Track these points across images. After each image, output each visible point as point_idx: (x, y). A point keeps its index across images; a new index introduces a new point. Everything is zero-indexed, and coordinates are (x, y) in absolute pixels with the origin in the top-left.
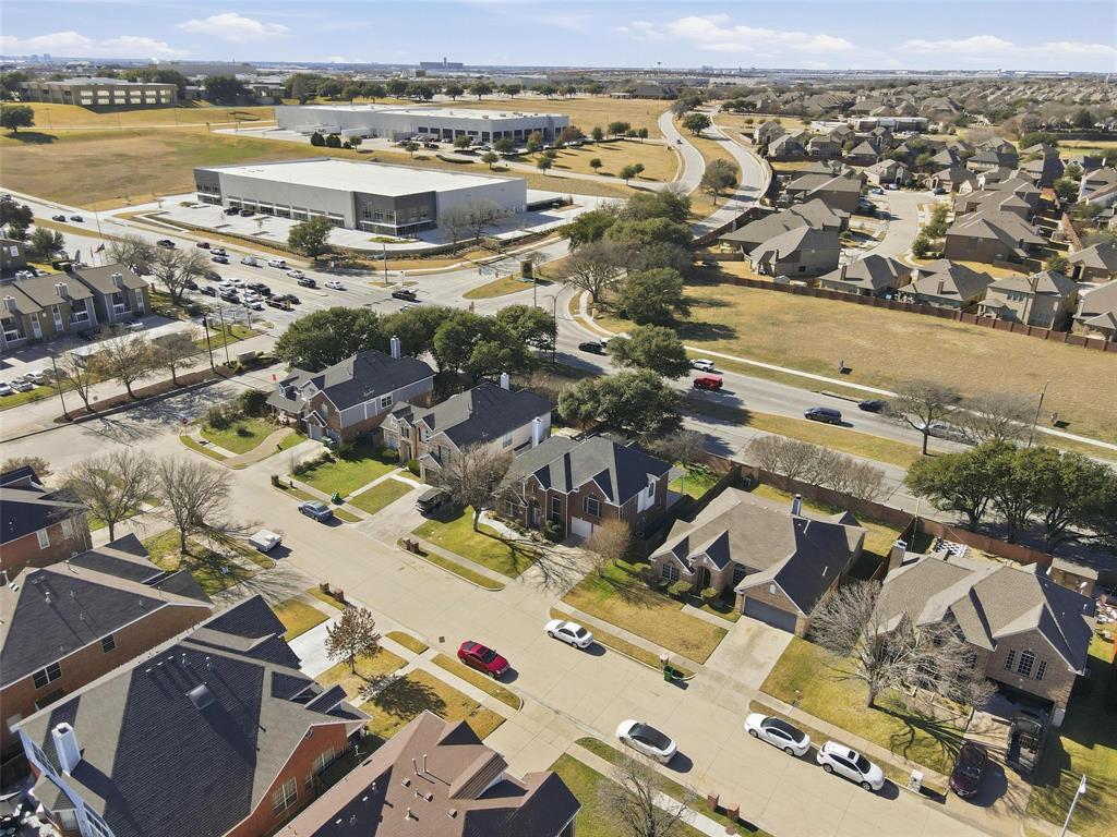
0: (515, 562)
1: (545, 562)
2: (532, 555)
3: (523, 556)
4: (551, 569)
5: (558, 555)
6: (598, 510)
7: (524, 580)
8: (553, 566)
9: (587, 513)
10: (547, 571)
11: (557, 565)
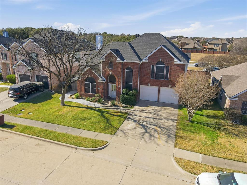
0: (108, 121)
1: (134, 117)
2: (119, 114)
3: (113, 116)
4: (143, 121)
5: (140, 112)
6: (165, 73)
7: (125, 133)
8: (143, 119)
9: (154, 79)
10: (141, 123)
11: (146, 118)
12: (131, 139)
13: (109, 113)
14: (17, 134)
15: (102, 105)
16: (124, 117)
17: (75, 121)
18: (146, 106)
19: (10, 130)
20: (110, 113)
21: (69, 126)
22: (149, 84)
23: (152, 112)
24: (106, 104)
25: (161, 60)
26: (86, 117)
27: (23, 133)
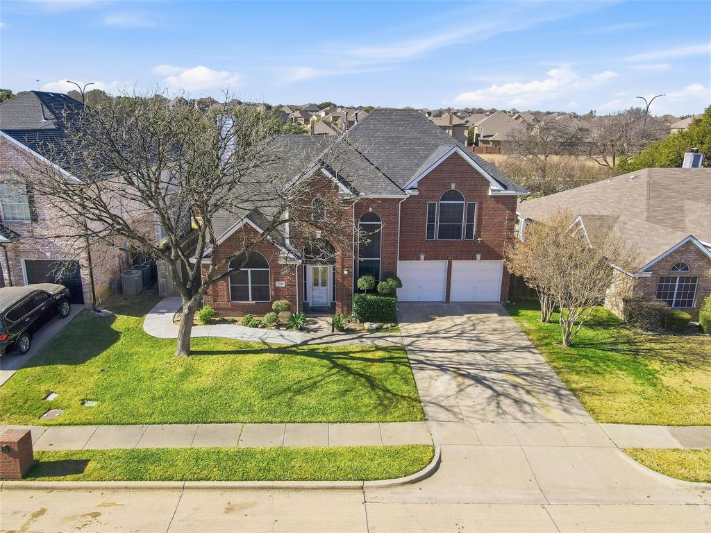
0: (370, 381)
1: (427, 357)
2: (380, 354)
3: (369, 363)
4: (462, 364)
5: (429, 339)
6: (464, 223)
7: (449, 408)
8: (455, 357)
9: (436, 240)
10: (461, 372)
11: (460, 353)
12: (479, 422)
13: (352, 355)
14: (118, 488)
15: (308, 336)
16: (402, 360)
17: (275, 401)
18: (427, 318)
19: (78, 480)
20: (354, 355)
21: (271, 423)
22: (422, 257)
23: (459, 335)
24: (315, 331)
25: (453, 186)
26: (299, 382)
27: (142, 479)
